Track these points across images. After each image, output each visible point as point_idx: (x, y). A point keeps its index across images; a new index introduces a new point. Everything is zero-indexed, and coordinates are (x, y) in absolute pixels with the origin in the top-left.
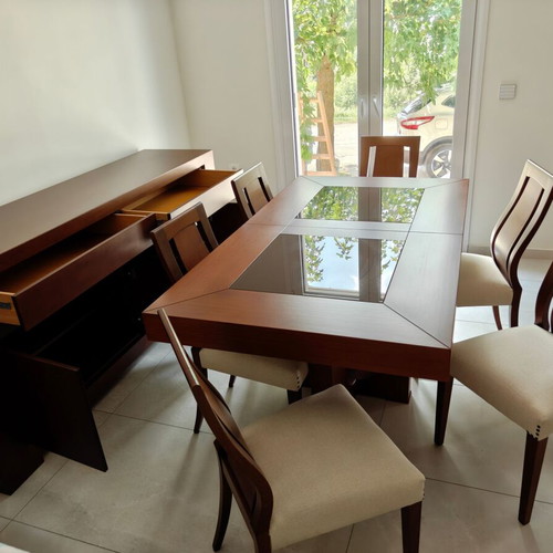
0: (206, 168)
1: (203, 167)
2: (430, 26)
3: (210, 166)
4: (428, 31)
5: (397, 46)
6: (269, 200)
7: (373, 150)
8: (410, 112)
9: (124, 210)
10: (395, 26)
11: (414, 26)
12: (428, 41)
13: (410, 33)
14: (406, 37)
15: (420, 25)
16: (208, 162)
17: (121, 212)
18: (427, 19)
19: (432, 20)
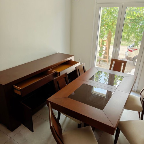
0: (72, 60)
1: (71, 60)
2: (140, 27)
3: (73, 60)
4: (139, 28)
5: (129, 30)
6: (84, 72)
7: (114, 62)
8: (131, 47)
9: (50, 69)
10: (130, 25)
11: (135, 26)
12: (138, 30)
13: (133, 28)
14: (132, 29)
15: (137, 26)
16: (73, 59)
17: (49, 70)
18: (139, 25)
19: (140, 25)
